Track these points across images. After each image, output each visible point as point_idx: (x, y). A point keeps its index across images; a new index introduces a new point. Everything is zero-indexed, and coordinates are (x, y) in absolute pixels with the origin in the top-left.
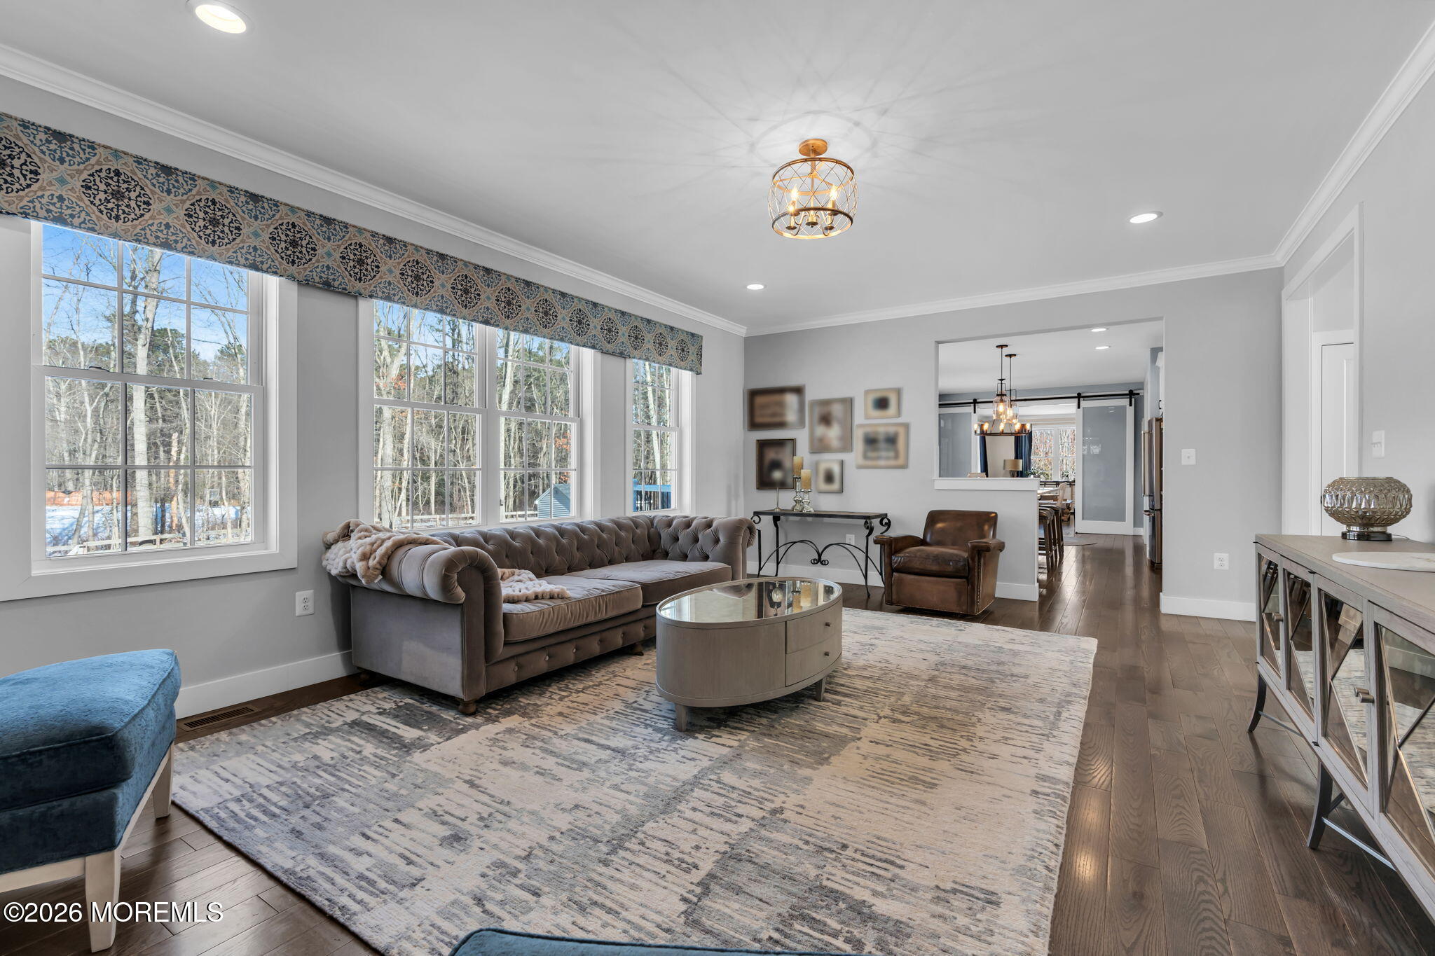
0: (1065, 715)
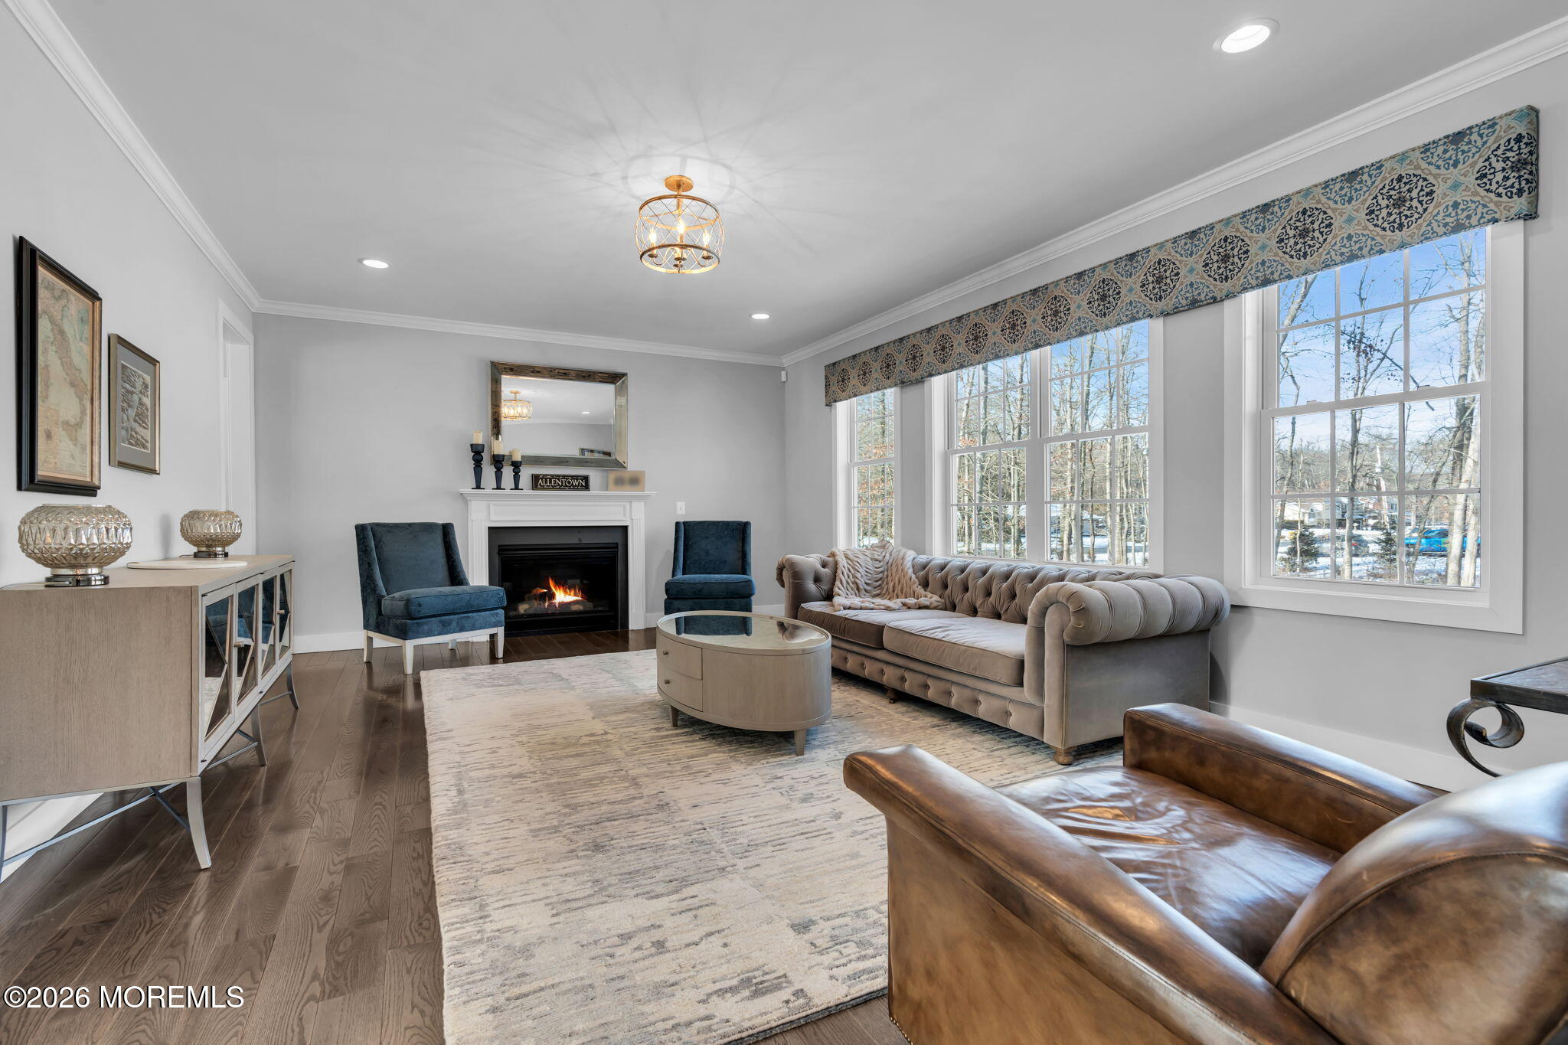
0: (453, 793)
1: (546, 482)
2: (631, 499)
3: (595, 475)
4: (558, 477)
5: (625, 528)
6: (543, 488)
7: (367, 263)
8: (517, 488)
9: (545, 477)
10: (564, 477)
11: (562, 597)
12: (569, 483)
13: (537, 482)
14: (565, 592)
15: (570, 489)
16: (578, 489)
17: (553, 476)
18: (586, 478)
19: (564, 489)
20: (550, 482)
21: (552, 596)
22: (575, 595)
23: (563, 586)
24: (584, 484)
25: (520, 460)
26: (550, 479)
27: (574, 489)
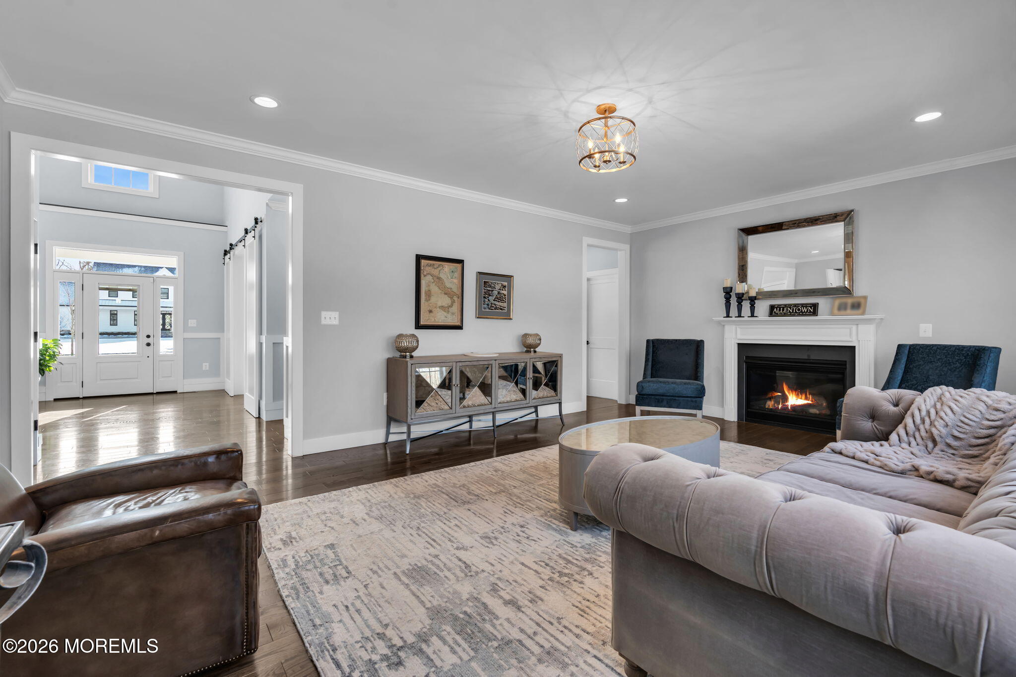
1: (780, 310)
2: (857, 323)
3: (823, 303)
4: (790, 306)
5: (854, 347)
6: (777, 315)
7: (617, 201)
8: (752, 315)
9: (779, 307)
10: (795, 305)
11: (794, 400)
12: (799, 310)
13: (773, 311)
14: (797, 395)
15: (799, 315)
16: (806, 315)
17: (786, 305)
18: (815, 306)
19: (794, 316)
20: (783, 310)
21: (785, 398)
22: (806, 398)
23: (796, 391)
24: (813, 310)
25: (755, 295)
26: (783, 308)
27: (803, 315)
